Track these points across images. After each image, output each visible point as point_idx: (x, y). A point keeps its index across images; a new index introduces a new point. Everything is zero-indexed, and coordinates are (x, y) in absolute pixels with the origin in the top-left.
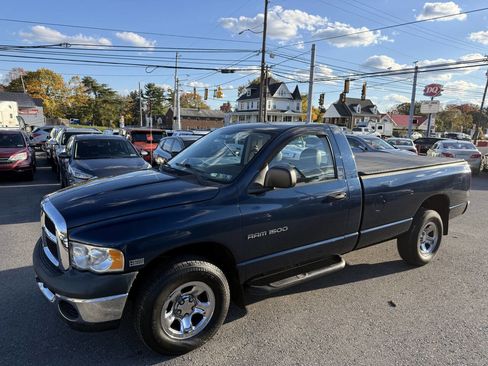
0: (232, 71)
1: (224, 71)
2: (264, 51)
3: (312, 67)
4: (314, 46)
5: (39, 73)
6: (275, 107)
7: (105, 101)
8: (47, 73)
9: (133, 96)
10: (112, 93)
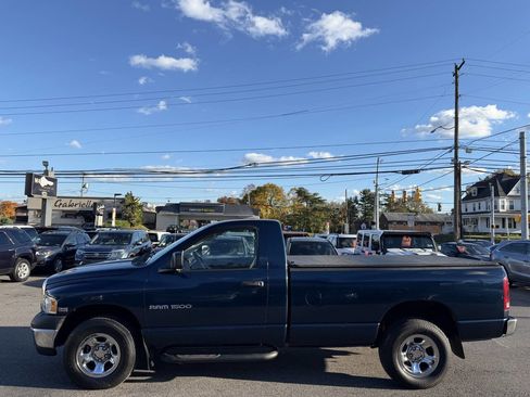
0: (416, 172)
1: (405, 173)
2: (456, 147)
3: (523, 158)
4: (522, 134)
5: (265, 187)
6: (512, 207)
7: (315, 209)
8: (272, 186)
9: (349, 202)
10: (321, 202)
